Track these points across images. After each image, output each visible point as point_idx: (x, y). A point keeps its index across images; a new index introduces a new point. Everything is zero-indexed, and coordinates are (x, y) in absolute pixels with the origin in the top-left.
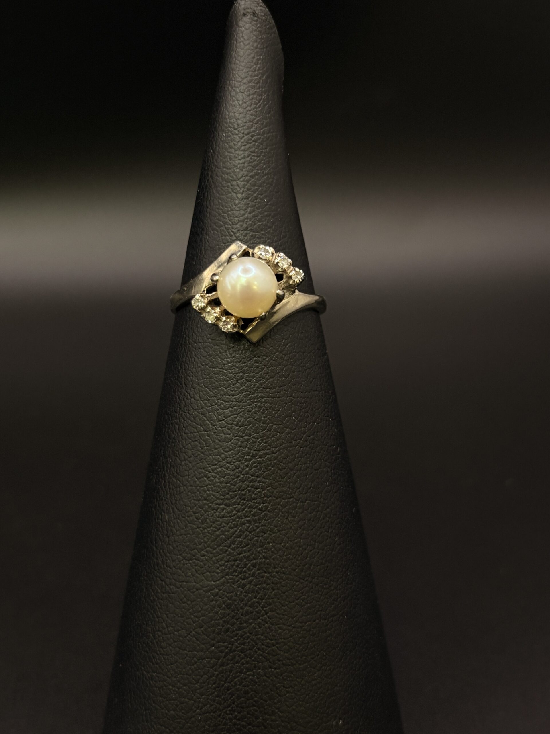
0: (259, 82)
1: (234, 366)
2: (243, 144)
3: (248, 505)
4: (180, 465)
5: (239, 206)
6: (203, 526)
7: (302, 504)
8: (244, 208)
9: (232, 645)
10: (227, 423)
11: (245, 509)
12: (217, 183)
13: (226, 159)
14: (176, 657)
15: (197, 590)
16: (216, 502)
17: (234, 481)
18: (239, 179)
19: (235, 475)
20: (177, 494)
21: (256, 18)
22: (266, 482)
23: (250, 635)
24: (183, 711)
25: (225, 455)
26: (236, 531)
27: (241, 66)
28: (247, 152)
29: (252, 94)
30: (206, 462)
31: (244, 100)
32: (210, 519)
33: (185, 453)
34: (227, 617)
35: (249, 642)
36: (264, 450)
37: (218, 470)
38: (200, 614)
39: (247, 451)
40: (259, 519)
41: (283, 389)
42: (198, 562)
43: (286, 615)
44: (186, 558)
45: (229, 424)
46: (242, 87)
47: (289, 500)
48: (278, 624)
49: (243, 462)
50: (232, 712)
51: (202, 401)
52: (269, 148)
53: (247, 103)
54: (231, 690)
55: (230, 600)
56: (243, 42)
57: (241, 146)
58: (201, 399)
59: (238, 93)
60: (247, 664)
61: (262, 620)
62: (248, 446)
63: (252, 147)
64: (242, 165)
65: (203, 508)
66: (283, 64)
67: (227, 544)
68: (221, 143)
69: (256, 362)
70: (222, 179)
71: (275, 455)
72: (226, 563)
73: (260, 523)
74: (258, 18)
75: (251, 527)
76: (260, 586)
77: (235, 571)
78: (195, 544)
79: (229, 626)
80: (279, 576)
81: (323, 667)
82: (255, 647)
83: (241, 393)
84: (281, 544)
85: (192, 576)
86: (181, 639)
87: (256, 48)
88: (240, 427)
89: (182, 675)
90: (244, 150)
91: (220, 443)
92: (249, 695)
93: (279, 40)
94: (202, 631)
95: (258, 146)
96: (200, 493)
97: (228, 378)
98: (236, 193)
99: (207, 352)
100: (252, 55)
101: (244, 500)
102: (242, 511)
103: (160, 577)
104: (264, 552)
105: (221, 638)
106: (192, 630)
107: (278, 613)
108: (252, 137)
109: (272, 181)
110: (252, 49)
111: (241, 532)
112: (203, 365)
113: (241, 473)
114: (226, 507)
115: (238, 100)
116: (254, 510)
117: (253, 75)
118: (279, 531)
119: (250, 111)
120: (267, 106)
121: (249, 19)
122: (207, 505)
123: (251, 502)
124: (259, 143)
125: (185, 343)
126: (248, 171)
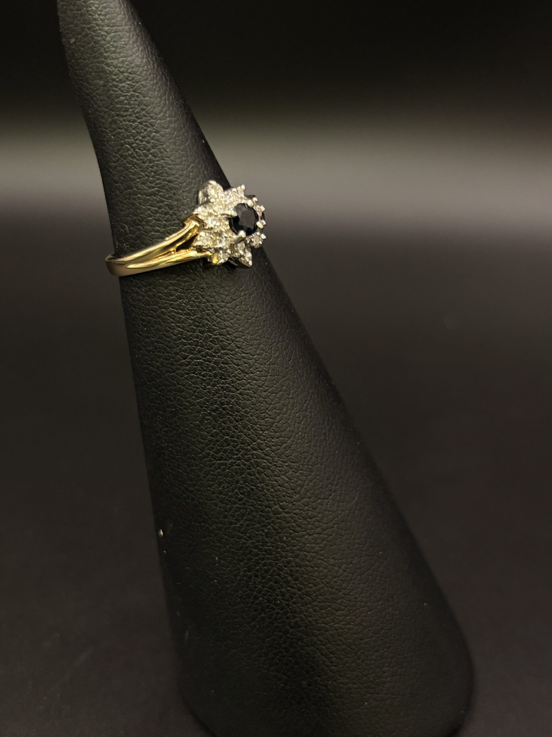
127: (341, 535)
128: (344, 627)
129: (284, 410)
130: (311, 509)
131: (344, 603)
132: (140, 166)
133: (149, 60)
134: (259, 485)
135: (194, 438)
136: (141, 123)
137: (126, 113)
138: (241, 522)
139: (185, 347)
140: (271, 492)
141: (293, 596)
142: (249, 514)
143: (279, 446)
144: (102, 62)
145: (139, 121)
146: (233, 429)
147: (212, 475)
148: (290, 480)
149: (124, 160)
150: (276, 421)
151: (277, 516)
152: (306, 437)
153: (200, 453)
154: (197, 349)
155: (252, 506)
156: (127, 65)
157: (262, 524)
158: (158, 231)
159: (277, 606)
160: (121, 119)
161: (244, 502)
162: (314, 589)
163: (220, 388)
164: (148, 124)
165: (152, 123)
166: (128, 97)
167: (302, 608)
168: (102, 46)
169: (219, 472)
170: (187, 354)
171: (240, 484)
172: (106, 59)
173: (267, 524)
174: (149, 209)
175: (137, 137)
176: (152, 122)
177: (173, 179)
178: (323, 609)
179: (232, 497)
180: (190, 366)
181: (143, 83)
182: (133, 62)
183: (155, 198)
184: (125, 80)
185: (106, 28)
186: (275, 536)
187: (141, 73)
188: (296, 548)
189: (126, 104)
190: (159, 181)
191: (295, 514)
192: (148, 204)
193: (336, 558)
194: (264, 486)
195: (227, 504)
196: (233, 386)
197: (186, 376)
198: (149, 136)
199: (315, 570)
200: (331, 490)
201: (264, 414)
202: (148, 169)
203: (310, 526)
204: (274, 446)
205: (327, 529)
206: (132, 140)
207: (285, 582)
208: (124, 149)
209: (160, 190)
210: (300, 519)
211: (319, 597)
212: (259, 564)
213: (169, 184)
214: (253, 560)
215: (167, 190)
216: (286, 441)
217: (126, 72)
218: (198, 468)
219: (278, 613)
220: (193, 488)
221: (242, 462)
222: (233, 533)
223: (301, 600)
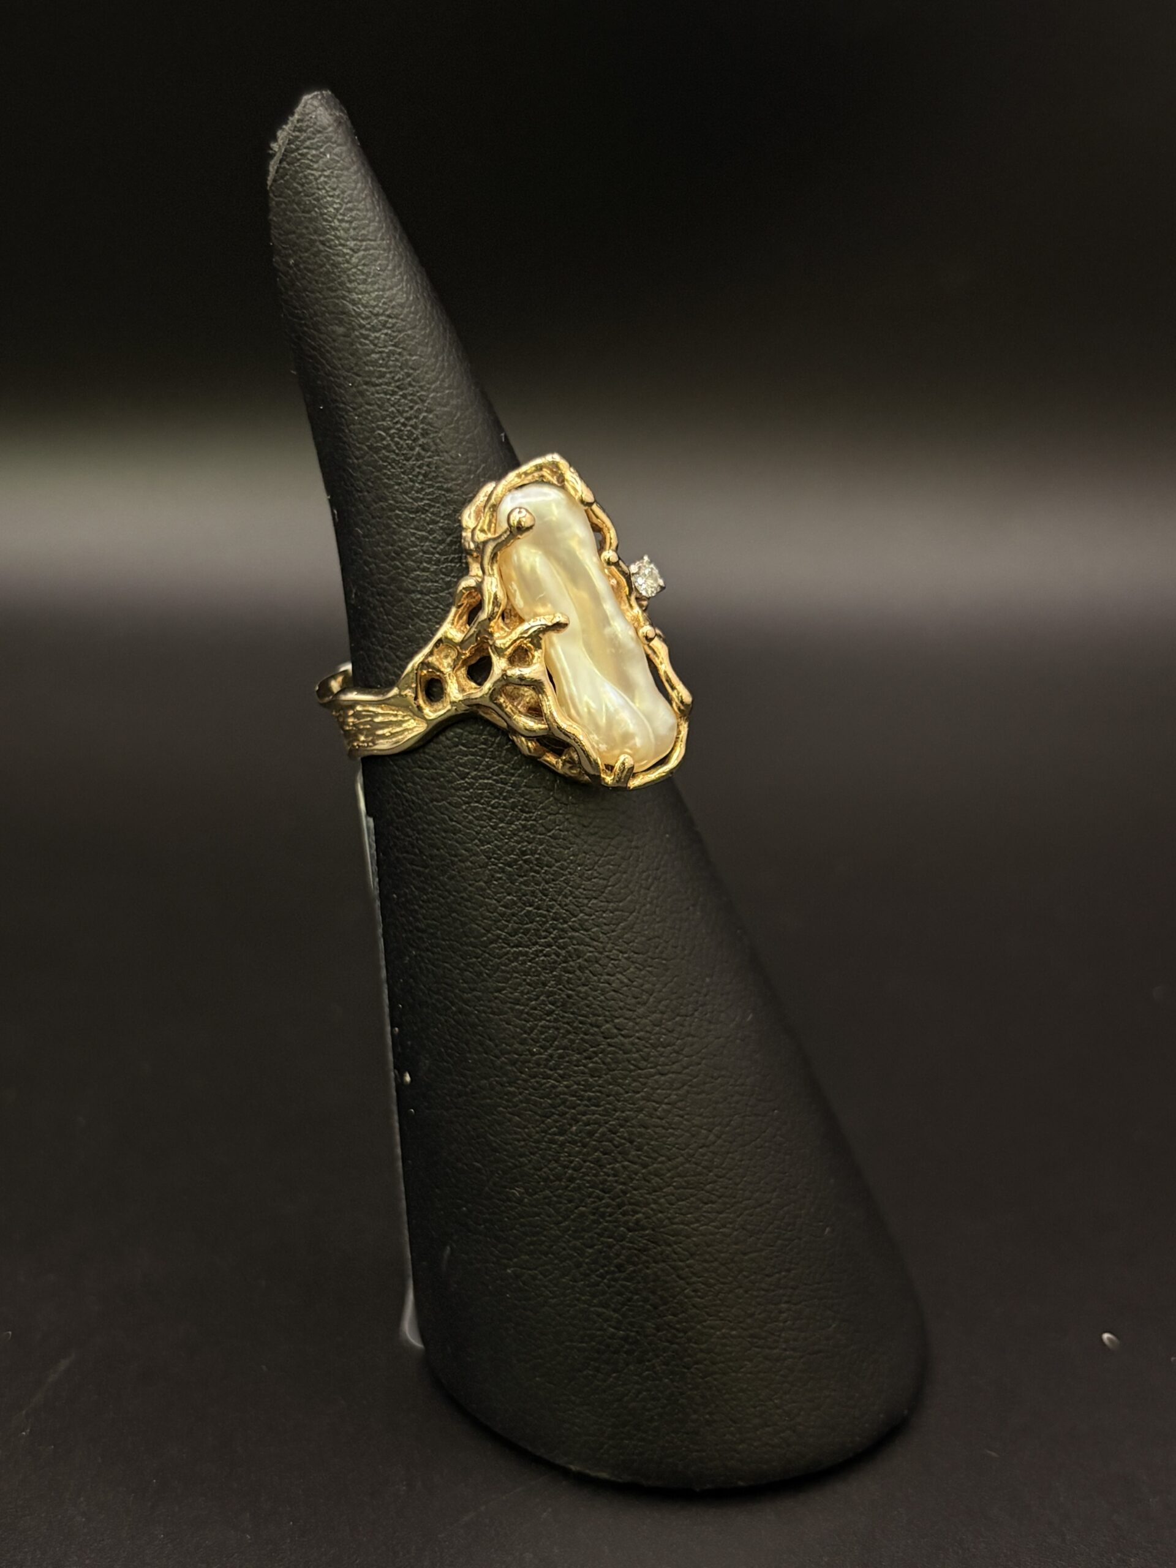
127: (712, 1077)
128: (716, 1230)
129: (623, 866)
130: (664, 1031)
131: (717, 1190)
132: (400, 465)
133: (419, 296)
134: (579, 988)
135: (476, 910)
136: (404, 396)
137: (381, 381)
138: (549, 1051)
139: (466, 758)
140: (601, 1001)
141: (634, 1176)
142: (564, 1037)
143: (614, 924)
144: (344, 297)
145: (401, 393)
146: (540, 895)
147: (503, 971)
148: (632, 982)
149: (375, 455)
150: (610, 884)
151: (609, 1040)
152: (658, 913)
153: (484, 935)
154: (484, 763)
155: (568, 1023)
156: (384, 303)
157: (585, 1054)
158: (424, 570)
159: (605, 1193)
160: (373, 389)
161: (555, 1016)
162: (669, 1165)
163: (520, 827)
164: (415, 398)
165: (422, 397)
166: (384, 355)
167: (648, 1196)
168: (344, 271)
169: (516, 966)
170: (467, 771)
171: (550, 987)
172: (349, 292)
173: (593, 1055)
174: (413, 534)
175: (397, 419)
176: (421, 395)
177: (454, 487)
178: (683, 1200)
179: (535, 1009)
180: (471, 790)
181: (409, 332)
182: (394, 299)
183: (423, 516)
184: (381, 327)
185: (351, 244)
186: (606, 1074)
187: (407, 316)
188: (638, 1096)
189: (381, 365)
190: (431, 490)
191: (638, 1038)
192: (412, 526)
193: (704, 1115)
194: (589, 990)
195: (528, 1021)
196: (542, 825)
197: (464, 807)
198: (416, 417)
199: (670, 1133)
200: (697, 1002)
201: (590, 872)
202: (414, 470)
203: (663, 1059)
204: (605, 924)
205: (691, 1065)
206: (389, 423)
207: (620, 1153)
208: (375, 437)
209: (433, 504)
210: (647, 1047)
211: (676, 1179)
212: (578, 1122)
213: (447, 495)
214: (567, 1116)
215: (443, 504)
216: (624, 917)
217: (382, 314)
218: (480, 960)
219: (607, 1206)
220: (469, 995)
221: (554, 949)
222: (535, 1070)
223: (647, 1184)
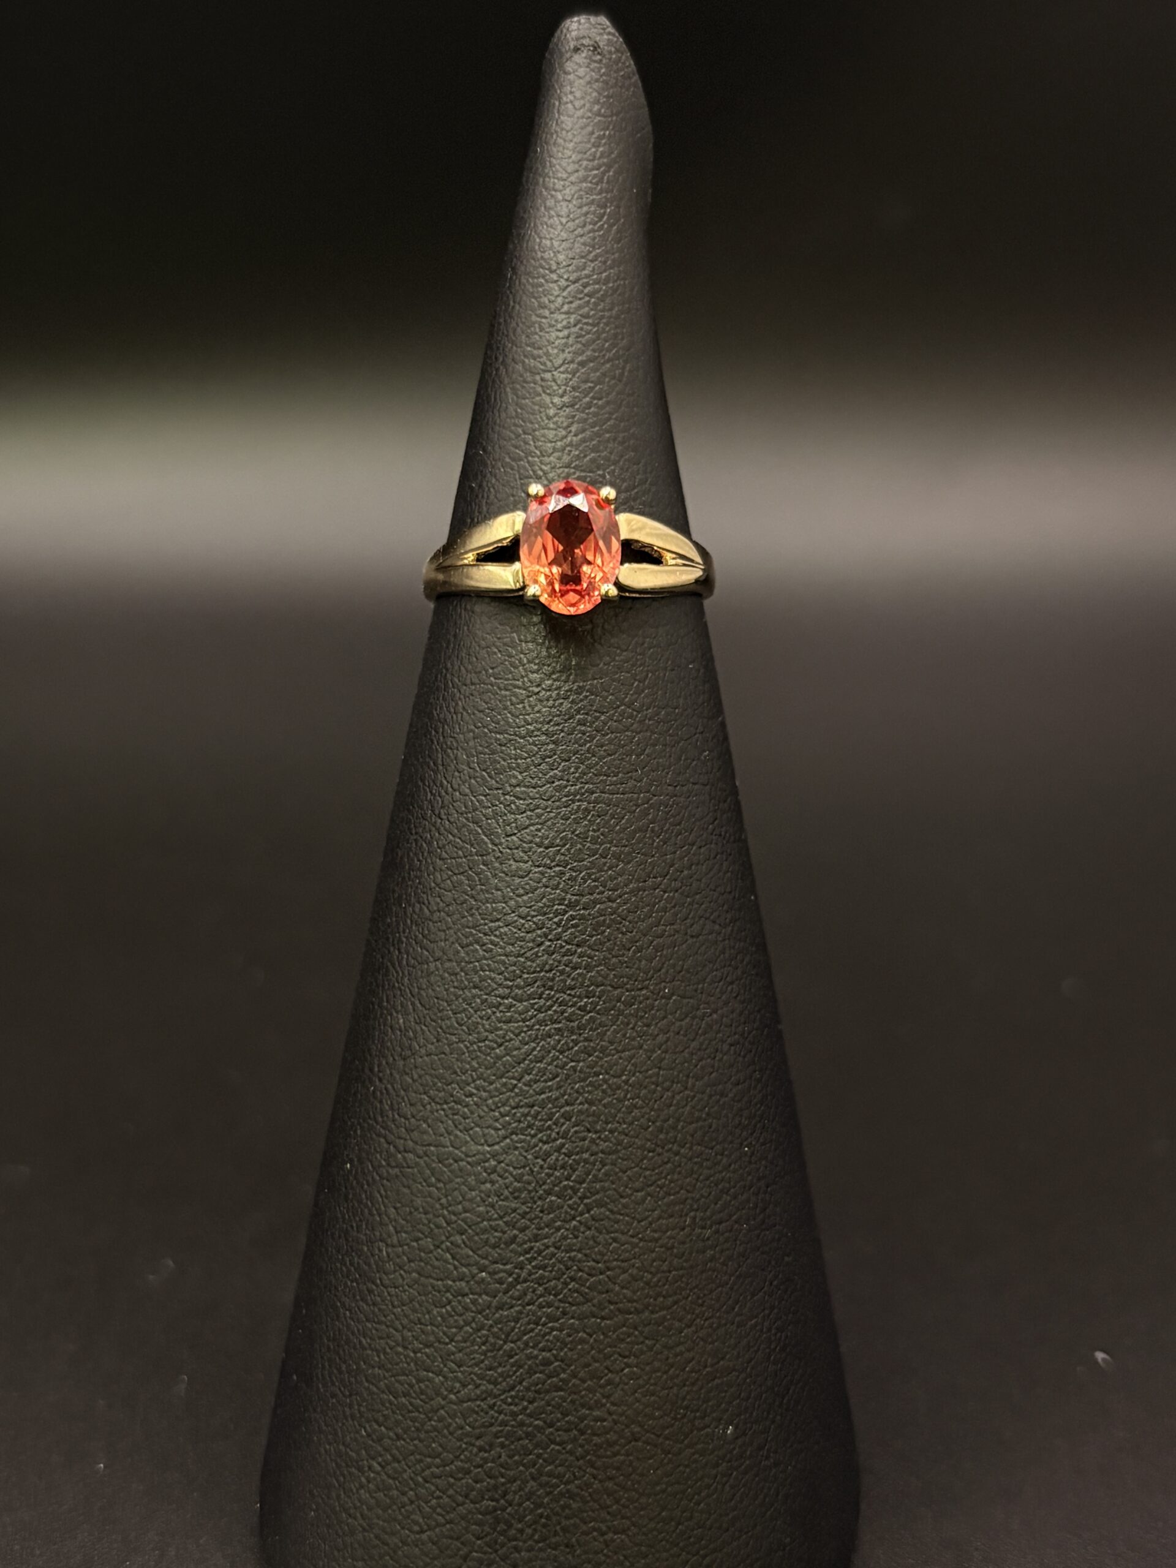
0: (601, 181)
1: (539, 730)
2: (567, 300)
3: (558, 999)
4: (430, 920)
5: (555, 419)
6: (470, 1037)
7: (663, 1001)
8: (565, 424)
9: (522, 1268)
10: (521, 840)
11: (552, 1006)
12: (514, 376)
13: (532, 329)
14: (411, 1290)
15: (456, 1161)
16: (497, 992)
17: (532, 952)
18: (556, 369)
19: (533, 941)
20: (422, 977)
21: (599, 57)
22: (595, 956)
23: (556, 1251)
24: (423, 1397)
25: (516, 902)
26: (534, 1049)
27: (567, 149)
28: (573, 316)
29: (586, 205)
30: (480, 914)
31: (571, 216)
32: (483, 1025)
33: (439, 897)
34: (513, 1215)
35: (554, 1265)
36: (592, 894)
37: (502, 930)
38: (460, 1207)
39: (560, 895)
40: (579, 1028)
41: (631, 778)
42: (459, 1107)
43: (628, 1216)
44: (437, 1100)
45: (524, 842)
46: (567, 191)
47: (638, 992)
48: (612, 1232)
49: (551, 915)
50: (517, 1400)
51: (475, 797)
52: (616, 309)
53: (577, 221)
54: (517, 1357)
55: (519, 1182)
56: (571, 102)
57: (563, 304)
58: (472, 793)
59: (559, 202)
60: (549, 1307)
61: (579, 1222)
62: (561, 886)
63: (584, 307)
64: (564, 341)
65: (471, 1004)
66: (651, 145)
67: (516, 1074)
68: (524, 298)
69: (582, 723)
70: (524, 366)
71: (614, 905)
72: (513, 1111)
73: (580, 1034)
74: (604, 56)
75: (562, 1042)
76: (577, 1157)
77: (530, 1126)
78: (455, 1073)
79: (515, 1232)
80: (615, 1138)
81: (698, 1320)
82: (564, 1274)
83: (549, 783)
84: (620, 1076)
85: (446, 1135)
86: (422, 1254)
87: (599, 114)
88: (547, 848)
89: (422, 1327)
90: (567, 313)
91: (508, 879)
92: (551, 1367)
93: (643, 100)
94: (463, 1240)
95: (595, 304)
96: (466, 974)
97: (526, 752)
98: (549, 394)
99: (486, 703)
100: (590, 129)
101: (551, 989)
102: (546, 1011)
103: (385, 1137)
104: (588, 1092)
105: (499, 1254)
106: (443, 1238)
107: (611, 1211)
108: (585, 287)
109: (622, 374)
110: (589, 117)
111: (543, 1052)
112: (478, 728)
113: (546, 938)
114: (514, 1002)
115: (558, 216)
116: (570, 1010)
117: (590, 167)
118: (618, 1052)
119: (582, 236)
120: (615, 227)
121: (586, 58)
122: (479, 997)
123: (565, 993)
124: (598, 298)
125: (446, 685)
126: (574, 353)
